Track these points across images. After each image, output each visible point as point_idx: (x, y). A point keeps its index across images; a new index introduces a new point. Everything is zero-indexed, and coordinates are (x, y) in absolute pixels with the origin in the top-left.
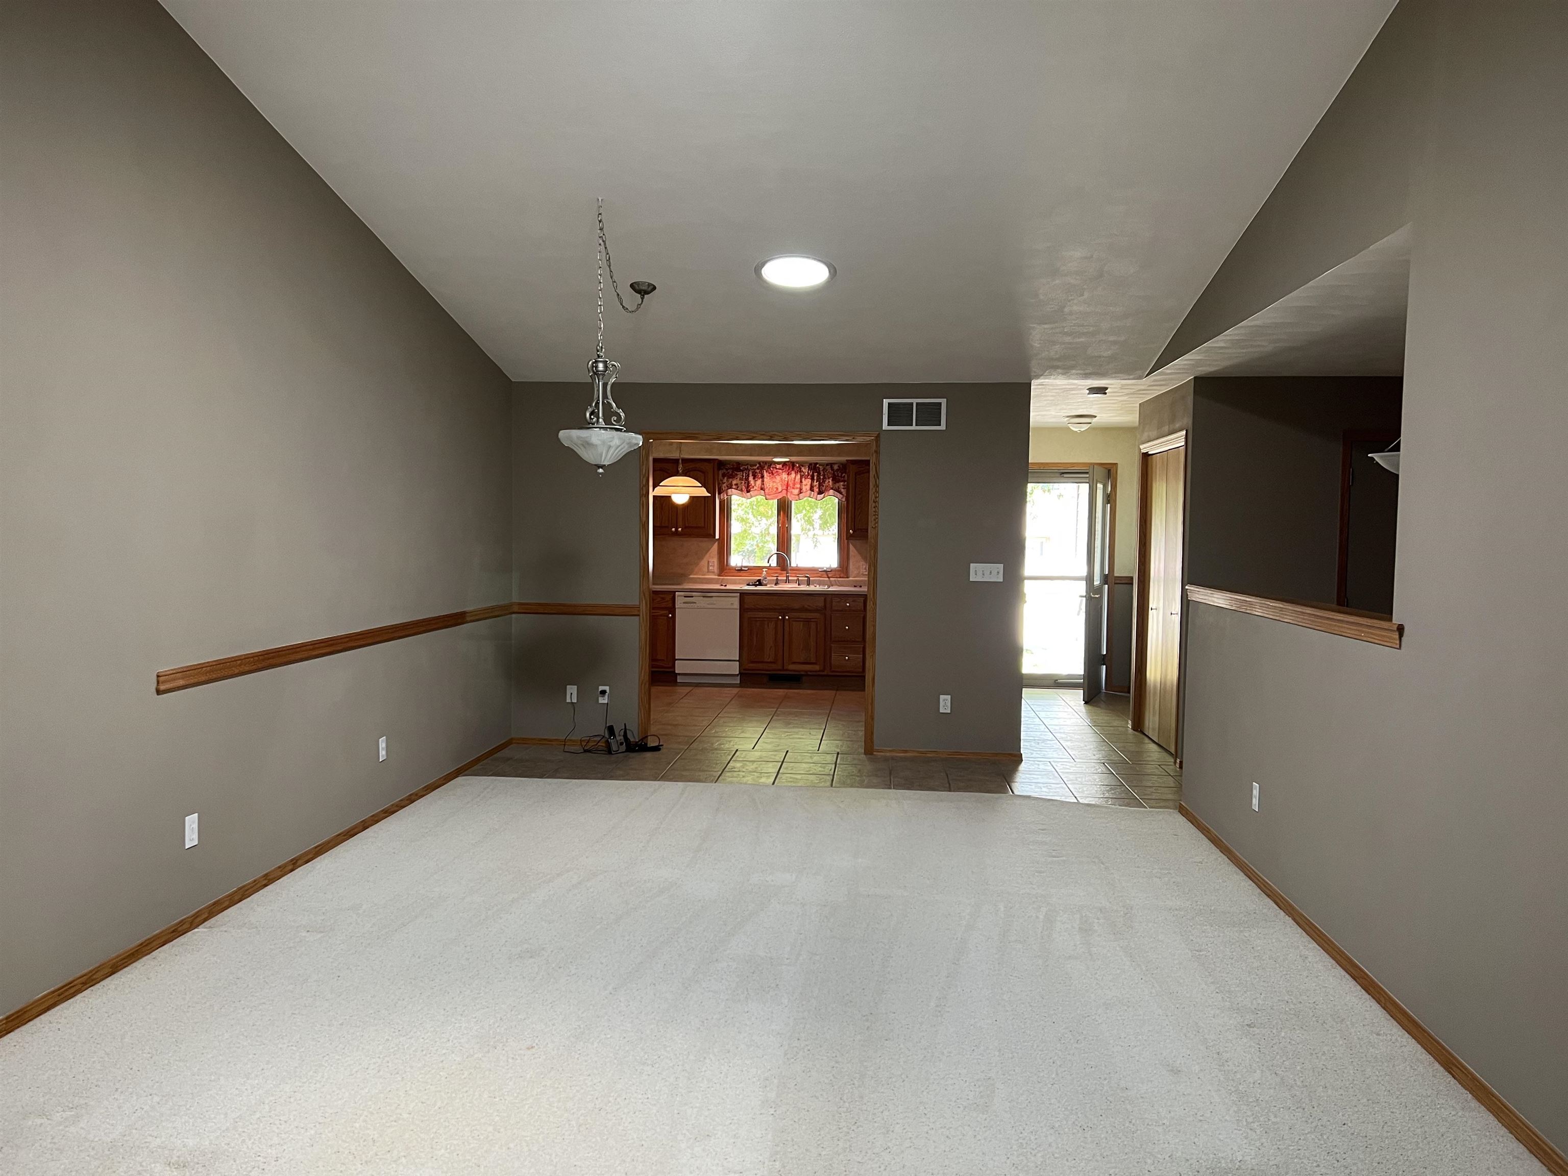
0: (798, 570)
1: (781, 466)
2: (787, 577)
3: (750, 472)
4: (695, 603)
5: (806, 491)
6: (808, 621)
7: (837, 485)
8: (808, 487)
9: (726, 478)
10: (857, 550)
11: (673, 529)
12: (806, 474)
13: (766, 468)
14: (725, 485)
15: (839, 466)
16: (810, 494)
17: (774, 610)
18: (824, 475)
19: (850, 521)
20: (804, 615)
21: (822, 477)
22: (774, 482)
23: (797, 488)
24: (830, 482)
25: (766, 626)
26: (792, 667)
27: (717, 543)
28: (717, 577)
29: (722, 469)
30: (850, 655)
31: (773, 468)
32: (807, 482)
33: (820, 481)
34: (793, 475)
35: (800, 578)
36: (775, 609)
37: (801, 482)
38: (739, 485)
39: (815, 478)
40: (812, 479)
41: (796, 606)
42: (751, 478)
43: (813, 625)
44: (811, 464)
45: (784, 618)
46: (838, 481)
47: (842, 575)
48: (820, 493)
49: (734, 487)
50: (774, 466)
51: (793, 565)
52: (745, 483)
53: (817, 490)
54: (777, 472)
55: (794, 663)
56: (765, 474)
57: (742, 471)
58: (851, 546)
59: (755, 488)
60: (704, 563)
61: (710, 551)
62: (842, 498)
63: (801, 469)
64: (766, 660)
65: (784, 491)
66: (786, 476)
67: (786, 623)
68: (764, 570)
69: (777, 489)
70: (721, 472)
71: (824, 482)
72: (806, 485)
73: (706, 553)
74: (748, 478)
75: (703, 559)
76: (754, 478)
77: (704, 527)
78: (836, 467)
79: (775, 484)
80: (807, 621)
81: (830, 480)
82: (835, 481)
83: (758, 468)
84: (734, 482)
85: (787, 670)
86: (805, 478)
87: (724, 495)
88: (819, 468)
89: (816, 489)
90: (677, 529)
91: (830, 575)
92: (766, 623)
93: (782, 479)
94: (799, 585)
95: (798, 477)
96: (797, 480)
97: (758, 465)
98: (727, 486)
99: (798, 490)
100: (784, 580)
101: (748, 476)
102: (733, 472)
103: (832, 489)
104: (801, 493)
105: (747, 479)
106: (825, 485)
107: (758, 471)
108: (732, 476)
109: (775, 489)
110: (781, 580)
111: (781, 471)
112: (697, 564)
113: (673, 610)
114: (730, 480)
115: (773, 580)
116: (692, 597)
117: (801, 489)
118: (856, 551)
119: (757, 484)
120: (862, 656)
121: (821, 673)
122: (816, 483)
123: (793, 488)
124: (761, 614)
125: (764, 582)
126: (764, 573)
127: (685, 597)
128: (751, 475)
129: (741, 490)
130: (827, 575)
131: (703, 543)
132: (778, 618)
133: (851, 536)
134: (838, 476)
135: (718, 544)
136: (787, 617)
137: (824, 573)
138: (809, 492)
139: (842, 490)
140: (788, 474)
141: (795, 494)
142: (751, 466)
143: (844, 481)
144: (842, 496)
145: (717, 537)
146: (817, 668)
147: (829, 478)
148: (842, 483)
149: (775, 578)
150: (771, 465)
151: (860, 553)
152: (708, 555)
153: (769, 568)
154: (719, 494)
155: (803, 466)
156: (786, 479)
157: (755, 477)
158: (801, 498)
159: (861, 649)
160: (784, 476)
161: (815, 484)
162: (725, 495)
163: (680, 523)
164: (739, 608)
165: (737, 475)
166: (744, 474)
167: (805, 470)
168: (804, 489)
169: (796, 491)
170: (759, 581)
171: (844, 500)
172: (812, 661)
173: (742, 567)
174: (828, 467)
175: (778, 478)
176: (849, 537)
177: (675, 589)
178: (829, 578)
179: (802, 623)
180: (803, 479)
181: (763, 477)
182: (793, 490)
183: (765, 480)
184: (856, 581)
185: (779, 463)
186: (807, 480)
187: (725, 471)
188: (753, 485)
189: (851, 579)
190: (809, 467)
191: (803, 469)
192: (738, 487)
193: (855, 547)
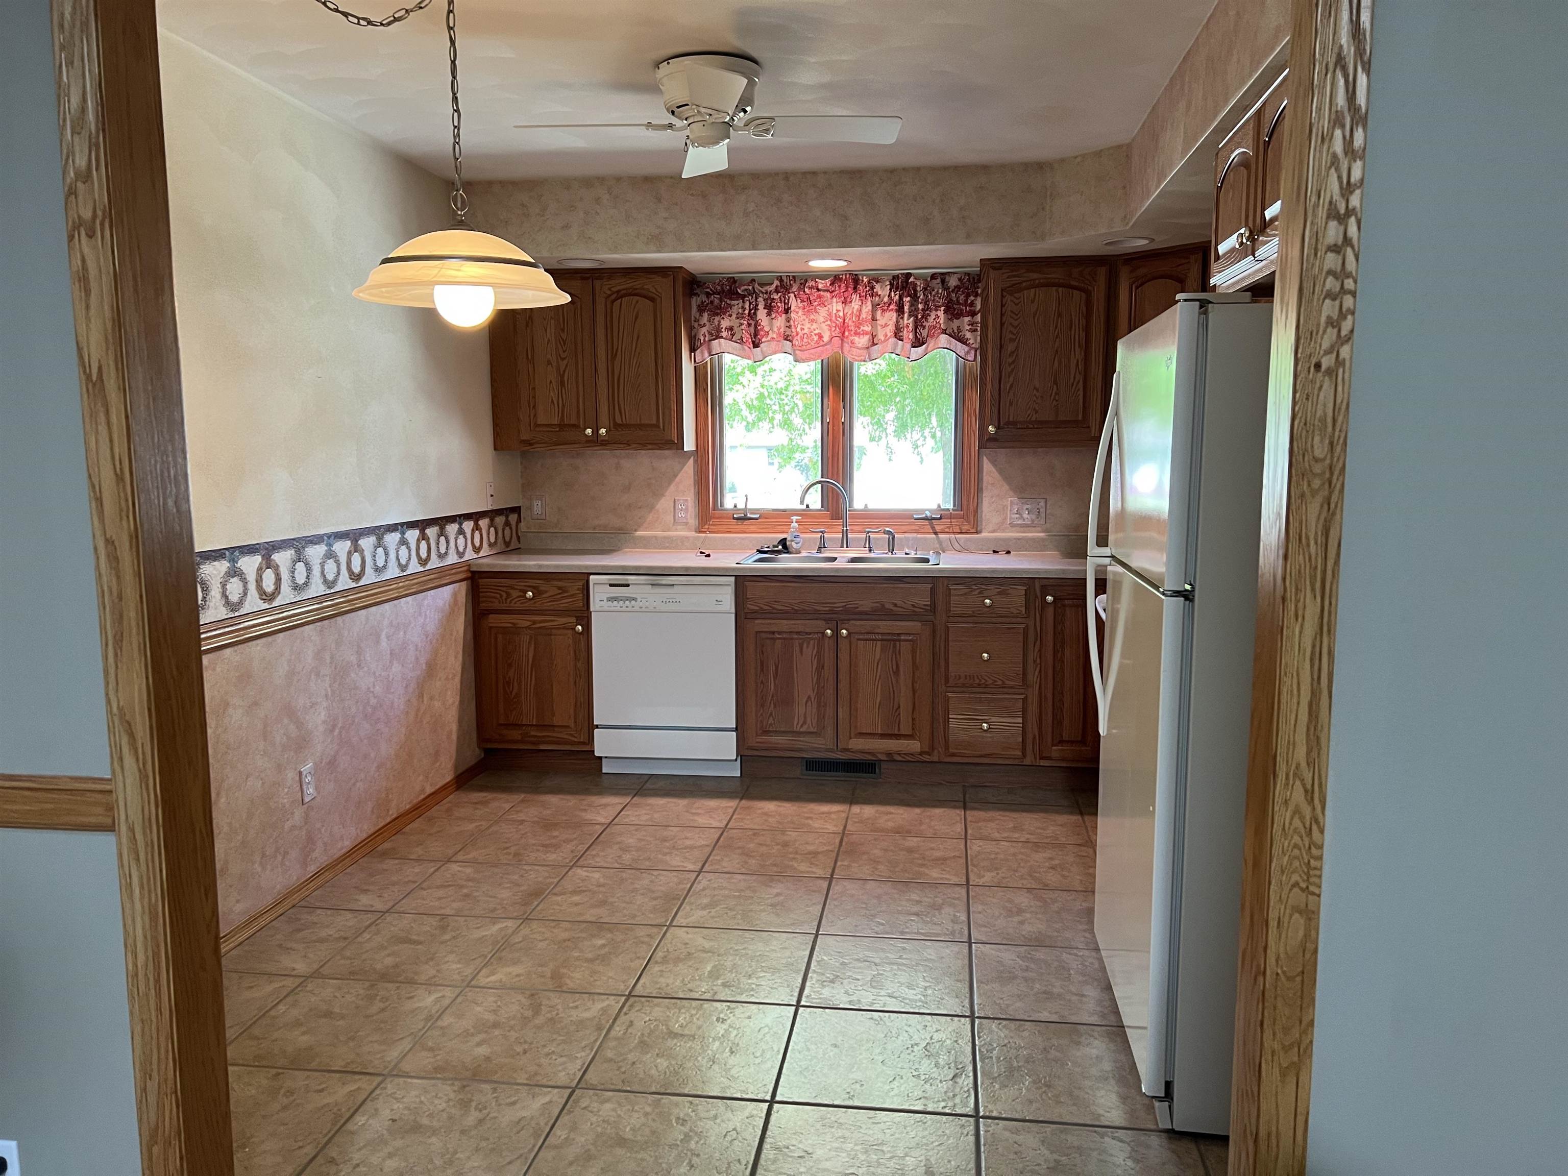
0: (871, 518)
1: (828, 282)
2: (845, 533)
3: (760, 299)
4: (634, 599)
5: (886, 340)
6: (894, 640)
7: (956, 323)
8: (891, 329)
9: (706, 315)
10: (1000, 471)
11: (589, 431)
12: (886, 299)
13: (795, 288)
14: (704, 330)
15: (960, 279)
16: (896, 345)
17: (815, 615)
18: (926, 303)
19: (988, 404)
20: (884, 626)
21: (920, 306)
22: (813, 321)
23: (865, 333)
24: (939, 316)
25: (797, 648)
26: (857, 744)
27: (691, 460)
28: (693, 534)
29: (697, 295)
30: (994, 719)
31: (811, 288)
32: (888, 319)
33: (917, 317)
34: (856, 304)
35: (872, 536)
36: (816, 612)
37: (874, 319)
38: (735, 329)
39: (906, 308)
40: (900, 310)
41: (866, 604)
42: (762, 314)
43: (905, 648)
44: (895, 277)
45: (836, 633)
46: (958, 316)
47: (965, 527)
48: (918, 343)
49: (724, 334)
50: (813, 283)
51: (858, 504)
52: (749, 325)
53: (911, 336)
54: (820, 297)
55: (861, 735)
56: (794, 303)
57: (743, 297)
58: (985, 461)
59: (771, 335)
60: (664, 504)
61: (677, 479)
62: (967, 353)
63: (873, 288)
64: (797, 728)
65: (837, 341)
66: (840, 306)
67: (844, 646)
68: (794, 518)
69: (820, 336)
70: (695, 302)
71: (925, 317)
72: (886, 325)
73: (669, 484)
74: (755, 314)
75: (663, 495)
76: (769, 314)
77: (657, 426)
78: (953, 282)
79: (815, 326)
80: (891, 641)
81: (941, 313)
82: (953, 312)
83: (777, 291)
84: (725, 323)
85: (846, 750)
86: (883, 311)
87: (702, 353)
88: (915, 285)
89: (908, 335)
90: (596, 432)
91: (938, 528)
92: (797, 642)
93: (830, 314)
94: (870, 550)
95: (868, 307)
96: (863, 316)
97: (777, 283)
98: (710, 334)
99: (867, 338)
100: (837, 539)
101: (756, 309)
102: (721, 300)
103: (944, 332)
104: (874, 344)
105: (753, 315)
106: (927, 324)
107: (776, 296)
108: (719, 311)
109: (816, 338)
110: (830, 539)
111: (828, 294)
112: (651, 508)
113: (584, 616)
114: (717, 318)
115: (816, 538)
116: (628, 585)
117: (874, 337)
118: (996, 474)
119: (774, 325)
120: (1020, 720)
121: (926, 758)
122: (908, 321)
123: (856, 334)
124: (785, 625)
125: (794, 545)
126: (795, 525)
127: (611, 585)
128: (761, 306)
129: (741, 341)
130: (933, 528)
131: (663, 460)
132: (823, 634)
133: (993, 439)
134: (958, 303)
135: (696, 461)
136: (844, 631)
137: (927, 522)
138: (893, 340)
139: (968, 335)
140: (844, 302)
141: (860, 345)
142: (761, 285)
143: (973, 314)
144: (965, 348)
145: (689, 444)
146: (914, 746)
147: (937, 308)
148: (967, 319)
149: (819, 535)
150: (806, 281)
151: (1007, 478)
152: (672, 487)
153: (806, 513)
154: (693, 349)
155: (877, 282)
156: (841, 314)
157: (769, 308)
158: (874, 356)
159: (1020, 705)
160: (836, 306)
161: (906, 322)
162: (706, 354)
163: (604, 417)
164: (733, 610)
165: (731, 306)
166: (747, 306)
167: (883, 290)
168: (881, 336)
169: (863, 341)
170: (783, 542)
171: (971, 357)
172: (903, 732)
173: (745, 510)
174: (936, 283)
175: (823, 312)
176: (986, 442)
177: (586, 567)
178: (936, 533)
179: (879, 643)
180: (879, 313)
181: (787, 311)
182: (856, 339)
183: (793, 315)
184: (997, 540)
185: (823, 275)
186: (888, 314)
187: (704, 298)
188: (767, 329)
189: (984, 534)
190: (891, 284)
191: (878, 288)
192: (733, 335)
193: (994, 463)
